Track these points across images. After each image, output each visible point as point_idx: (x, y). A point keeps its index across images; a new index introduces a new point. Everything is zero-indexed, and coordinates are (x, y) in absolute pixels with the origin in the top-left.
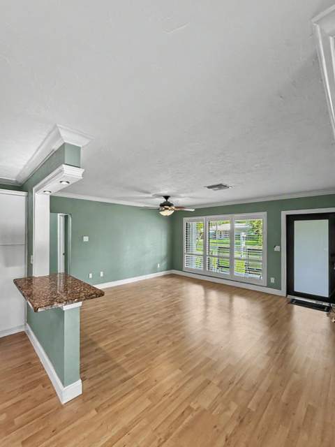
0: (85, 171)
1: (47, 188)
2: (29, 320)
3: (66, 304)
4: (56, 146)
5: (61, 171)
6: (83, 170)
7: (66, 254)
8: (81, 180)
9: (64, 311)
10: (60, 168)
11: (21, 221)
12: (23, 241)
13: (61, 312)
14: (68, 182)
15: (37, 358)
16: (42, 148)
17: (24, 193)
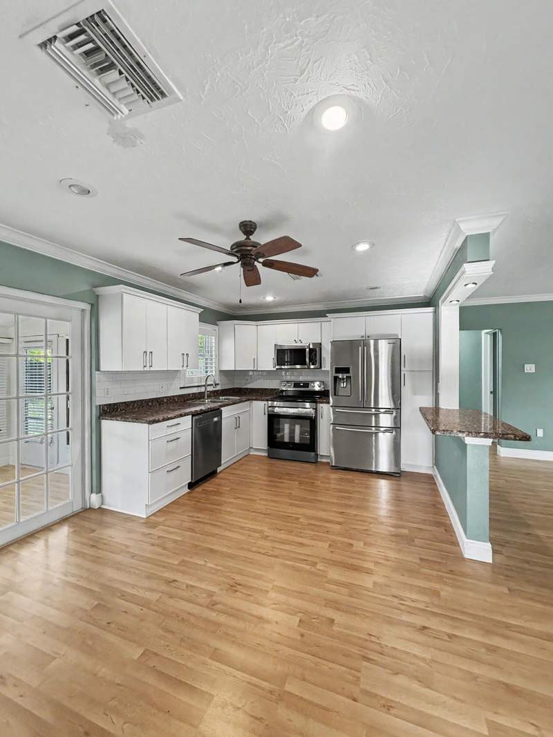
0: (496, 263)
1: (453, 296)
2: (437, 462)
3: (468, 435)
4: (458, 244)
5: (464, 272)
6: (494, 262)
7: (494, 392)
8: (491, 276)
9: (466, 445)
10: (462, 269)
11: (429, 344)
12: (429, 367)
13: (463, 446)
14: (476, 284)
15: (443, 504)
16: (445, 250)
17: (431, 309)
